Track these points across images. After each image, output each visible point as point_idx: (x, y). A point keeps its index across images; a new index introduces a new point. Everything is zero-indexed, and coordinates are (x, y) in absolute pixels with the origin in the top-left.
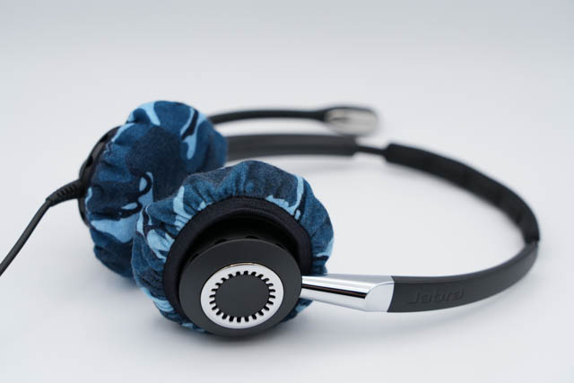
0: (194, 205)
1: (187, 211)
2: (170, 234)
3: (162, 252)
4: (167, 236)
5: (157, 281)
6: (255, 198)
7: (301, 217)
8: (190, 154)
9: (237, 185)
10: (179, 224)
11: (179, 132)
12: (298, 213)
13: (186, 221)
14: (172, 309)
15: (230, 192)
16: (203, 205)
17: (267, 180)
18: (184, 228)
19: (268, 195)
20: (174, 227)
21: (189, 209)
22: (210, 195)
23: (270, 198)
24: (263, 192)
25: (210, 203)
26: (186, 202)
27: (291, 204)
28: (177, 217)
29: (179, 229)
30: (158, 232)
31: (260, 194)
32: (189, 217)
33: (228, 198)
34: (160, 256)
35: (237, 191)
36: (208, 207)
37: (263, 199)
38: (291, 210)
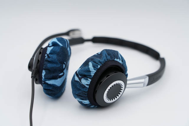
0: (96, 67)
1: (95, 70)
2: (90, 78)
3: (87, 85)
4: (89, 79)
5: (85, 94)
6: (112, 60)
7: (123, 63)
9: (107, 58)
10: (92, 74)
13: (94, 73)
14: (89, 103)
15: (106, 60)
16: (99, 66)
17: (113, 54)
18: (94, 75)
20: (91, 75)
21: (95, 68)
22: (100, 63)
23: (116, 60)
24: (114, 58)
25: (101, 65)
26: (94, 67)
27: (120, 60)
28: (91, 72)
29: (92, 76)
30: (85, 79)
32: (95, 71)
33: (106, 62)
34: (87, 86)
35: (107, 60)
36: (100, 66)
37: (114, 60)
38: (120, 62)
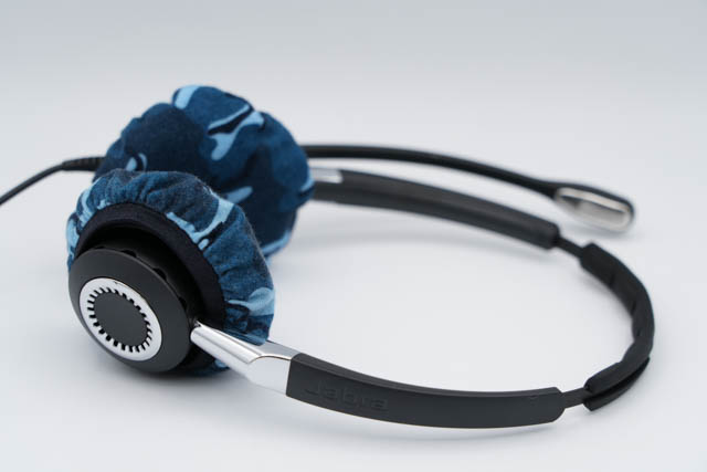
0: (95, 202)
6: (152, 210)
7: (206, 247)
8: (218, 154)
9: (138, 192)
10: (82, 219)
11: (207, 124)
12: (205, 243)
13: (88, 218)
15: (128, 196)
16: (103, 204)
18: (86, 225)
19: (169, 212)
21: (90, 204)
23: (171, 215)
24: (163, 206)
25: (108, 204)
26: (92, 196)
27: (197, 230)
28: (83, 211)
29: (82, 225)
31: (160, 208)
32: (91, 215)
33: (127, 202)
35: (137, 197)
36: (106, 207)
37: (162, 214)
38: (195, 236)
